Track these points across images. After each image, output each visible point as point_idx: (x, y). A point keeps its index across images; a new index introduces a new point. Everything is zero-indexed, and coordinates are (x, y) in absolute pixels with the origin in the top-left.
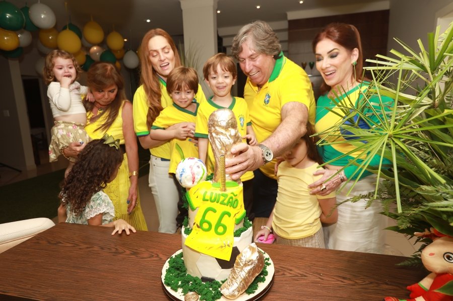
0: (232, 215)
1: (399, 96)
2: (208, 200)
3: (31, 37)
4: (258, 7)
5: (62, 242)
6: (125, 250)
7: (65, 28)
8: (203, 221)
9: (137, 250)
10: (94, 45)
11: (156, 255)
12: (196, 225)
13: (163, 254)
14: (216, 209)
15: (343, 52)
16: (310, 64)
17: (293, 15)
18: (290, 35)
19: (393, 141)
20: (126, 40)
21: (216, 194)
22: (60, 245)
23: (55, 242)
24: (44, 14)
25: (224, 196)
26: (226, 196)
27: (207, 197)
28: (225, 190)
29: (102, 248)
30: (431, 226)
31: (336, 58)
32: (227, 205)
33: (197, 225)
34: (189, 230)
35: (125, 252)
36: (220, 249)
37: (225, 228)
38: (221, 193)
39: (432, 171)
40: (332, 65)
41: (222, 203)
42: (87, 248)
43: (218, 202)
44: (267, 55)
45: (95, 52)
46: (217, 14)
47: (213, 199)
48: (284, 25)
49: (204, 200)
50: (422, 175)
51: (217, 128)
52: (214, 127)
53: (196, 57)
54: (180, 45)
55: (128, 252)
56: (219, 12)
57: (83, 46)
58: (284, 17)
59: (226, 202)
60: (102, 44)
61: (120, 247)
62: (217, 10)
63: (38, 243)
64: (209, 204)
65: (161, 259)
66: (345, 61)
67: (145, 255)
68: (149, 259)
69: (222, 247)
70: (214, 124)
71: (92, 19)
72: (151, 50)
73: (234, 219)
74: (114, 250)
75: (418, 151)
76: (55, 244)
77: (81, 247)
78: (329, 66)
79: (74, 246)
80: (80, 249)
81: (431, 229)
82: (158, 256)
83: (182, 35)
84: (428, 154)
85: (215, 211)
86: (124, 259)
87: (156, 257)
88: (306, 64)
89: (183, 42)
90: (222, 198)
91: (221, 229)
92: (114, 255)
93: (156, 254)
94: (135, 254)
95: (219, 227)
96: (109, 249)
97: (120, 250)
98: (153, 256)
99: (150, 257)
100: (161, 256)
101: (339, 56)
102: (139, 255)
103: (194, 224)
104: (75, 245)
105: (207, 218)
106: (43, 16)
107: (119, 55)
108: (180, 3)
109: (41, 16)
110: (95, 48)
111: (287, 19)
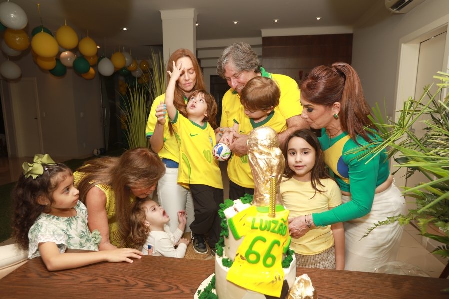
0: (281, 244)
2: (257, 228)
4: (236, 23)
5: (56, 274)
6: (138, 281)
8: (250, 252)
9: (151, 280)
10: (66, 50)
11: (176, 287)
12: (239, 256)
13: (184, 285)
14: (266, 238)
17: (267, 33)
18: (264, 51)
20: (98, 47)
21: (266, 221)
22: (55, 278)
24: (15, 14)
25: (274, 223)
26: (275, 222)
27: (257, 225)
28: (274, 216)
29: (109, 281)
32: (277, 233)
33: (241, 256)
34: (228, 261)
35: (137, 284)
36: (271, 284)
37: (274, 258)
38: (271, 219)
41: (273, 231)
42: (90, 280)
43: (268, 230)
44: (248, 71)
45: (66, 58)
47: (263, 226)
48: (259, 41)
49: (253, 228)
51: (260, 147)
52: (257, 146)
55: (141, 284)
56: (197, 25)
58: (259, 34)
59: (276, 229)
60: (75, 50)
61: (130, 277)
62: (196, 23)
63: (25, 276)
64: (258, 233)
65: (183, 291)
67: (163, 287)
68: (169, 292)
69: (273, 281)
70: (257, 143)
71: (66, 24)
73: (282, 248)
74: (123, 282)
76: (48, 276)
77: (82, 280)
79: (73, 279)
80: (82, 282)
82: (178, 288)
83: (161, 46)
85: (264, 240)
86: (139, 294)
87: (176, 289)
90: (273, 225)
91: (269, 261)
92: (125, 289)
93: (176, 285)
94: (150, 285)
95: (268, 258)
96: (118, 280)
97: (132, 282)
98: (172, 288)
99: (169, 290)
100: (181, 287)
102: (155, 288)
103: (237, 255)
104: (74, 277)
105: (254, 249)
106: (13, 16)
107: (92, 61)
108: (160, 14)
109: (11, 16)
110: (67, 53)
111: (261, 36)
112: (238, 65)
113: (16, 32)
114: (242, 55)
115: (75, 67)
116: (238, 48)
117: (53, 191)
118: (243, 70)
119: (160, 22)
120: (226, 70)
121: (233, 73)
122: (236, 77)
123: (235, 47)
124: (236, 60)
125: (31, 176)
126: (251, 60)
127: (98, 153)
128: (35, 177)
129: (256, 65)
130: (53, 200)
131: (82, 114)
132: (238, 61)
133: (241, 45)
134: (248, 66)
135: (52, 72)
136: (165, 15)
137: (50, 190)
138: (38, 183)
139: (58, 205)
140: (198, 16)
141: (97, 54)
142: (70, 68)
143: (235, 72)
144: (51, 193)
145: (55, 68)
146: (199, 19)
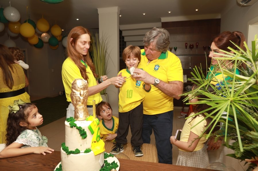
1: (236, 76)
3: (4, 26)
4: (144, 14)
5: (17, 161)
7: (25, 22)
16: (174, 48)
19: (233, 104)
20: (63, 30)
22: (16, 163)
23: (12, 161)
24: (13, 13)
29: (44, 165)
30: (256, 156)
39: (254, 120)
42: (34, 165)
45: (45, 37)
46: (120, 17)
48: (159, 25)
50: (249, 123)
53: (106, 42)
54: (96, 35)
56: (120, 16)
57: (36, 32)
58: (160, 20)
60: (48, 32)
62: (120, 15)
71: (43, 18)
75: (245, 108)
76: (12, 162)
77: (30, 164)
79: (25, 164)
80: (29, 165)
81: (256, 158)
83: (98, 29)
84: (251, 110)
88: (172, 48)
89: (98, 33)
96: (49, 165)
104: (26, 163)
106: (12, 14)
107: (59, 39)
108: (97, 10)
109: (11, 14)
110: (45, 34)
111: (161, 21)
113: (14, 23)
115: (49, 43)
117: (27, 118)
119: (97, 15)
125: (13, 113)
127: (61, 94)
128: (15, 112)
130: (28, 123)
131: (53, 70)
135: (36, 46)
136: (100, 11)
137: (25, 118)
138: (18, 115)
139: (32, 125)
140: (120, 11)
141: (62, 34)
142: (46, 43)
144: (26, 119)
145: (38, 43)
146: (121, 12)
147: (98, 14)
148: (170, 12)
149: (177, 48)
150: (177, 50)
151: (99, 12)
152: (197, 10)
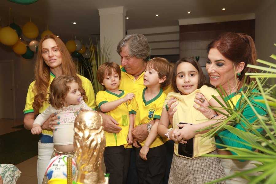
4: (157, 16)
10: (33, 40)
15: (228, 64)
17: (183, 22)
18: (181, 36)
31: (221, 67)
40: (216, 72)
44: (137, 58)
45: (34, 45)
48: (176, 29)
56: (127, 18)
66: (229, 71)
71: (30, 21)
72: (44, 49)
78: (213, 71)
83: (99, 34)
101: (223, 66)
108: (98, 11)
110: (34, 42)
111: (178, 24)
112: (131, 51)
114: (137, 44)
116: (136, 38)
118: (134, 56)
120: (122, 50)
121: (126, 55)
122: (127, 59)
123: (135, 37)
124: (131, 46)
126: (143, 50)
129: (146, 55)
132: (133, 48)
133: (139, 37)
134: (138, 54)
135: (24, 56)
136: (102, 12)
140: (127, 11)
143: (127, 55)
145: (26, 53)
146: (128, 13)
147: (99, 16)
148: (189, 13)
149: (199, 57)
150: (200, 60)
151: (100, 14)
152: (224, 9)
